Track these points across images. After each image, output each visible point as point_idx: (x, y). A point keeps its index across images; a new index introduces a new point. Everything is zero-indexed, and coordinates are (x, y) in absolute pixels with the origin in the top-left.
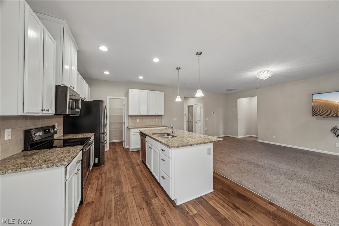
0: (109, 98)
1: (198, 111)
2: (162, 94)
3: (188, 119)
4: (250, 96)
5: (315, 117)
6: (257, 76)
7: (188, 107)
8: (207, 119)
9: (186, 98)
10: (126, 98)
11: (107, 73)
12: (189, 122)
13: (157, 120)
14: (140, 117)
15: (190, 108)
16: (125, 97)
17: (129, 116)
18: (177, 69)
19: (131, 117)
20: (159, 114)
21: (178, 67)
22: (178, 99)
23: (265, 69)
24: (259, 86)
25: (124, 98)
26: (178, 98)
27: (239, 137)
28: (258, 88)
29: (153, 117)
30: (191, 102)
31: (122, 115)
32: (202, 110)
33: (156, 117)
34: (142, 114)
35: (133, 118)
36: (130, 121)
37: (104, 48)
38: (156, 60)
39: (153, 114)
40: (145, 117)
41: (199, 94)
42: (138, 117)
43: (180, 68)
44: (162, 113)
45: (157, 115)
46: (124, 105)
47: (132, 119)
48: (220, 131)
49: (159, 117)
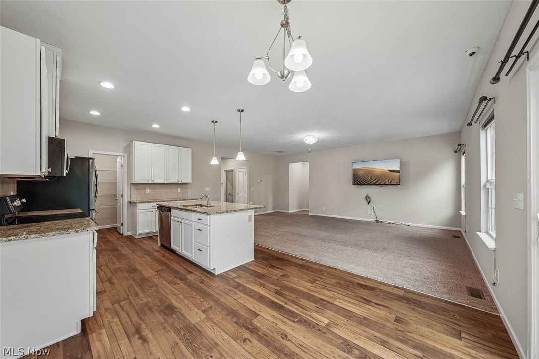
0: (93, 153)
1: (241, 178)
2: (189, 151)
3: (226, 190)
4: (303, 161)
5: (355, 185)
6: (304, 140)
7: (227, 172)
8: (252, 189)
9: (223, 159)
10: (126, 155)
11: (95, 113)
12: (228, 194)
13: (179, 190)
14: (151, 186)
15: (229, 174)
16: (124, 153)
17: (133, 184)
18: (213, 122)
19: (135, 186)
20: (184, 181)
21: (215, 120)
22: (215, 162)
23: (310, 134)
24: (309, 150)
25: (122, 154)
26: (215, 160)
27: (290, 211)
28: (309, 152)
29: (173, 186)
30: (231, 165)
31: (116, 183)
32: (245, 177)
33: (178, 186)
34: (156, 181)
35: (139, 187)
36: (134, 191)
37: (107, 85)
38: (186, 109)
39: (175, 181)
40: (160, 186)
41: (241, 157)
42: (148, 186)
43: (217, 122)
44: (188, 180)
45: (180, 182)
46: (122, 166)
47: (137, 189)
48: (269, 205)
49: (183, 186)
